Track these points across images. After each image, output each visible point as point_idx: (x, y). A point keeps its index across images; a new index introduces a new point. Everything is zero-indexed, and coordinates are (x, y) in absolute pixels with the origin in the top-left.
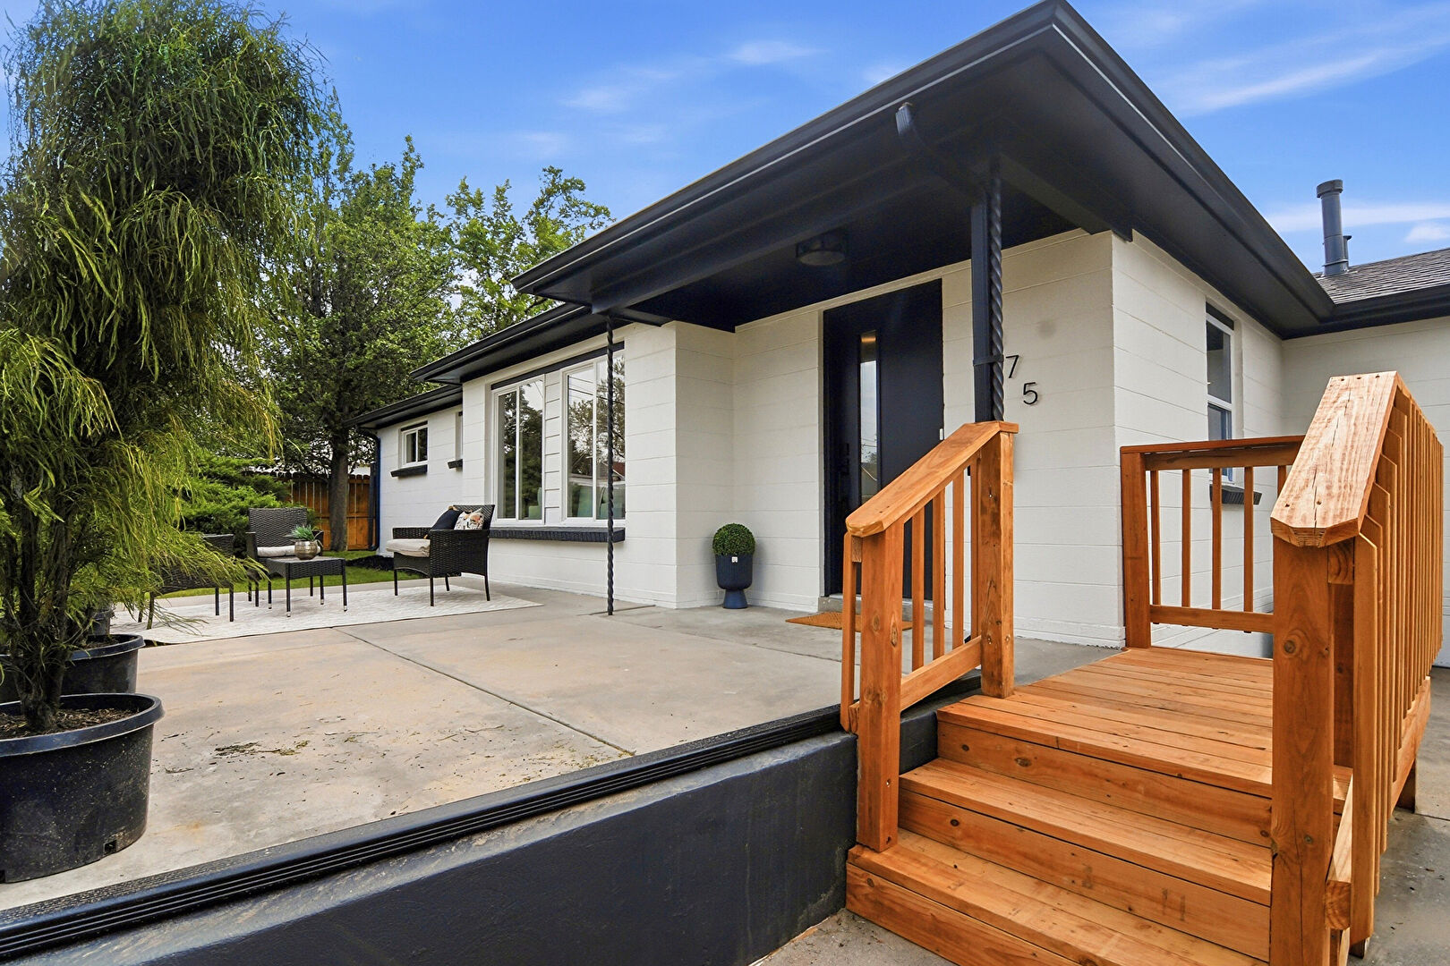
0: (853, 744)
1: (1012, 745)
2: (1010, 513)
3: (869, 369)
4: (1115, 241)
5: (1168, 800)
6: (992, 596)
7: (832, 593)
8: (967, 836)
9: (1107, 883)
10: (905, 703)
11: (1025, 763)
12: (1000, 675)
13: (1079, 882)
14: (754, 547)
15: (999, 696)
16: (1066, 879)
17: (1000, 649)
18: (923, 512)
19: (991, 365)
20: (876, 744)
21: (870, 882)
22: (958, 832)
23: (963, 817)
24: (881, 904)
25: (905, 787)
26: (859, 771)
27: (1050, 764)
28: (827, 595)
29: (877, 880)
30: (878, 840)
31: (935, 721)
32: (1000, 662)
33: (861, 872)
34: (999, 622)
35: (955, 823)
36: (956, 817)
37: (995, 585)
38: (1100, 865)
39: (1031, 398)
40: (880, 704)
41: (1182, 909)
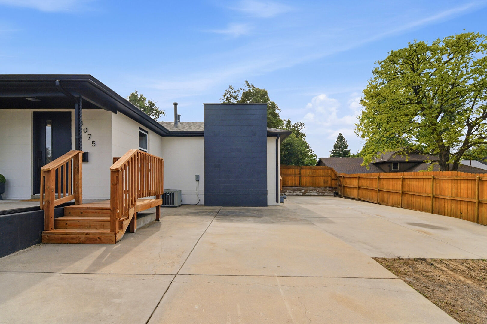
0: (43, 211)
1: (79, 211)
2: (82, 169)
3: (49, 128)
4: (113, 114)
5: (105, 213)
6: (77, 185)
7: (36, 194)
8: (69, 225)
9: (93, 226)
10: (56, 205)
11: (82, 213)
12: (79, 200)
13: (88, 227)
14: (5, 181)
15: (79, 204)
16: (86, 227)
17: (79, 195)
18: (61, 167)
19: (79, 138)
20: (48, 211)
21: (47, 236)
22: (67, 225)
23: (68, 223)
24: (50, 239)
25: (55, 220)
26: (45, 217)
27: (86, 212)
28: (34, 194)
29: (49, 235)
30: (49, 229)
31: (63, 209)
32: (79, 198)
33: (45, 235)
34: (79, 190)
35: (66, 224)
36: (66, 223)
37: (78, 183)
38: (91, 223)
39: (94, 145)
40: (49, 203)
41: (103, 226)
